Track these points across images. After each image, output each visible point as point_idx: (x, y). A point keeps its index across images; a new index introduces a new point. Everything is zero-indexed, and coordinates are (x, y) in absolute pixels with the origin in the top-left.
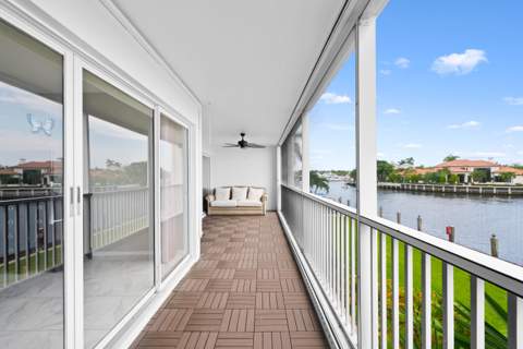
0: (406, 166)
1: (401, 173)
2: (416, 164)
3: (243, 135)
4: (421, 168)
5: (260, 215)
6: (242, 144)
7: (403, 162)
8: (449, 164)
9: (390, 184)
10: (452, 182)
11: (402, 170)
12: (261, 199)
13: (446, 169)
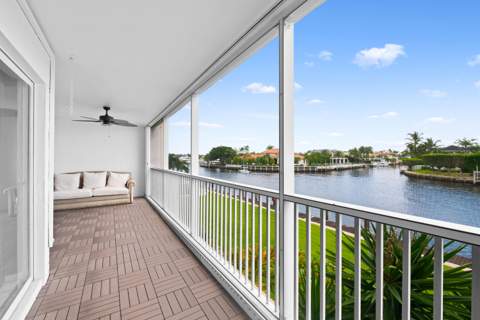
0: (244, 152)
1: (242, 157)
2: (250, 151)
3: (107, 109)
4: (254, 153)
5: (126, 204)
6: (106, 120)
7: (242, 149)
8: (270, 151)
9: (235, 166)
10: (271, 164)
11: (242, 155)
12: (126, 185)
13: (268, 155)
